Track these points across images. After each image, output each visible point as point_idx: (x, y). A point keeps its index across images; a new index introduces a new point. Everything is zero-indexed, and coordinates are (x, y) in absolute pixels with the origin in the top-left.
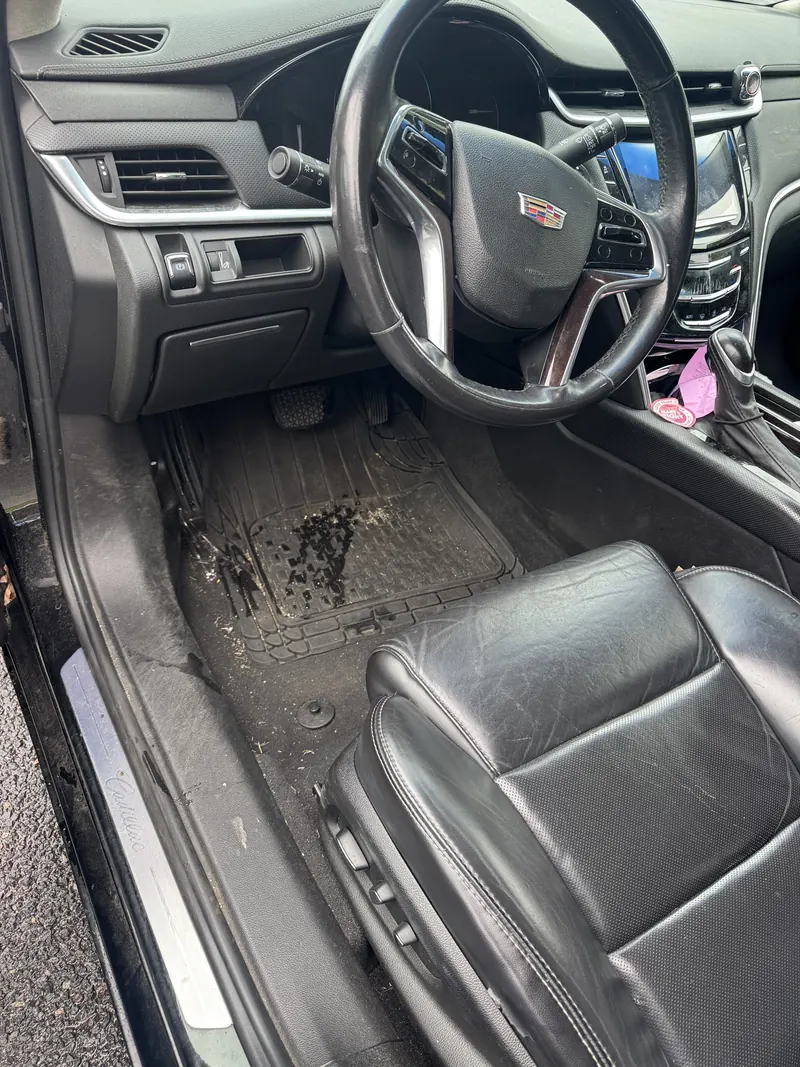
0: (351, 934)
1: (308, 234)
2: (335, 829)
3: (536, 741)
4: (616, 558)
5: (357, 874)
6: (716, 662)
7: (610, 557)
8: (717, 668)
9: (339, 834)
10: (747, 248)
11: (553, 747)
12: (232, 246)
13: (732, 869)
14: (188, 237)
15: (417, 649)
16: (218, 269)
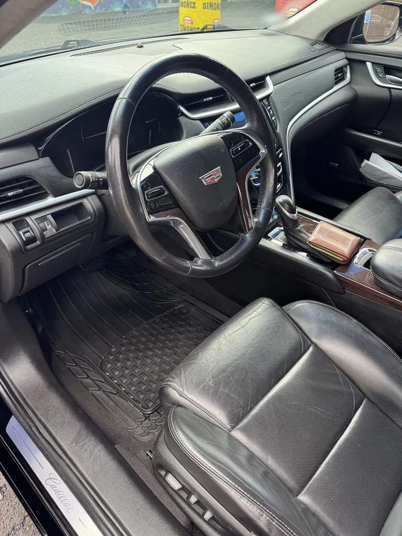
0: (182, 520)
1: (85, 201)
2: (163, 473)
3: (243, 409)
4: (257, 309)
5: (179, 492)
6: (310, 346)
7: (255, 309)
8: (311, 349)
9: (166, 475)
10: (282, 154)
11: (251, 409)
12: (50, 217)
13: (338, 439)
14: (28, 219)
15: (181, 380)
16: (46, 230)
